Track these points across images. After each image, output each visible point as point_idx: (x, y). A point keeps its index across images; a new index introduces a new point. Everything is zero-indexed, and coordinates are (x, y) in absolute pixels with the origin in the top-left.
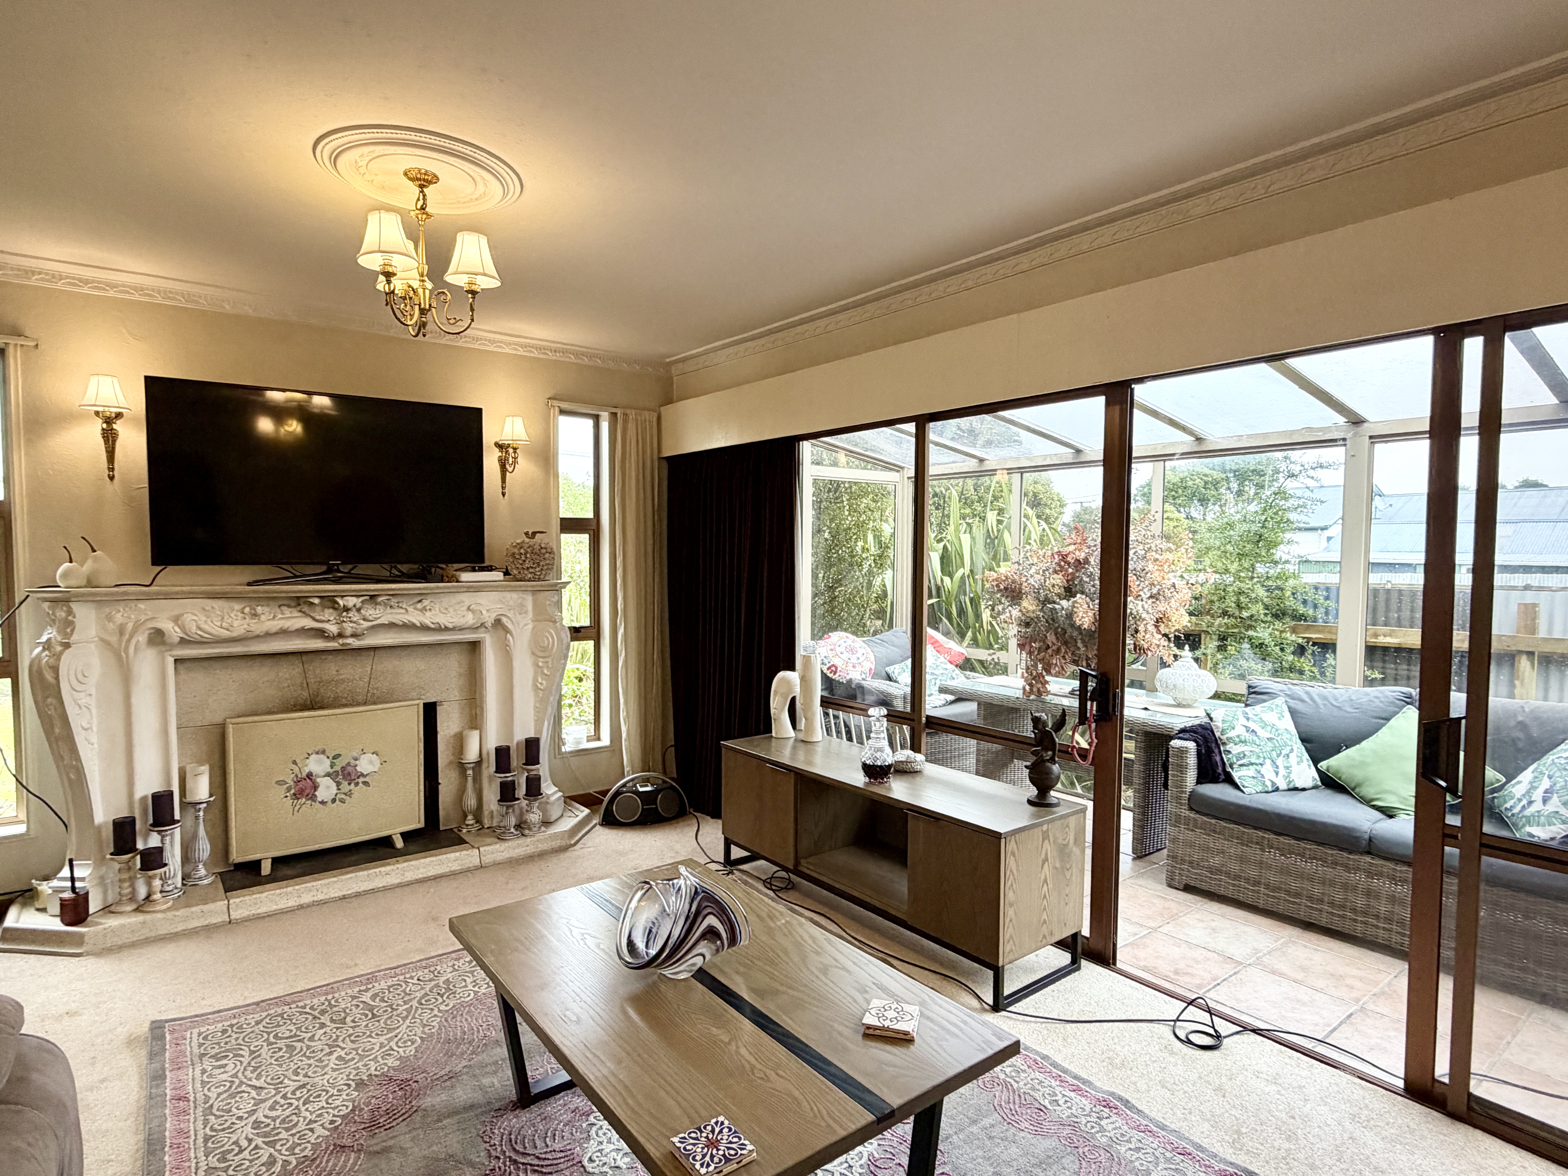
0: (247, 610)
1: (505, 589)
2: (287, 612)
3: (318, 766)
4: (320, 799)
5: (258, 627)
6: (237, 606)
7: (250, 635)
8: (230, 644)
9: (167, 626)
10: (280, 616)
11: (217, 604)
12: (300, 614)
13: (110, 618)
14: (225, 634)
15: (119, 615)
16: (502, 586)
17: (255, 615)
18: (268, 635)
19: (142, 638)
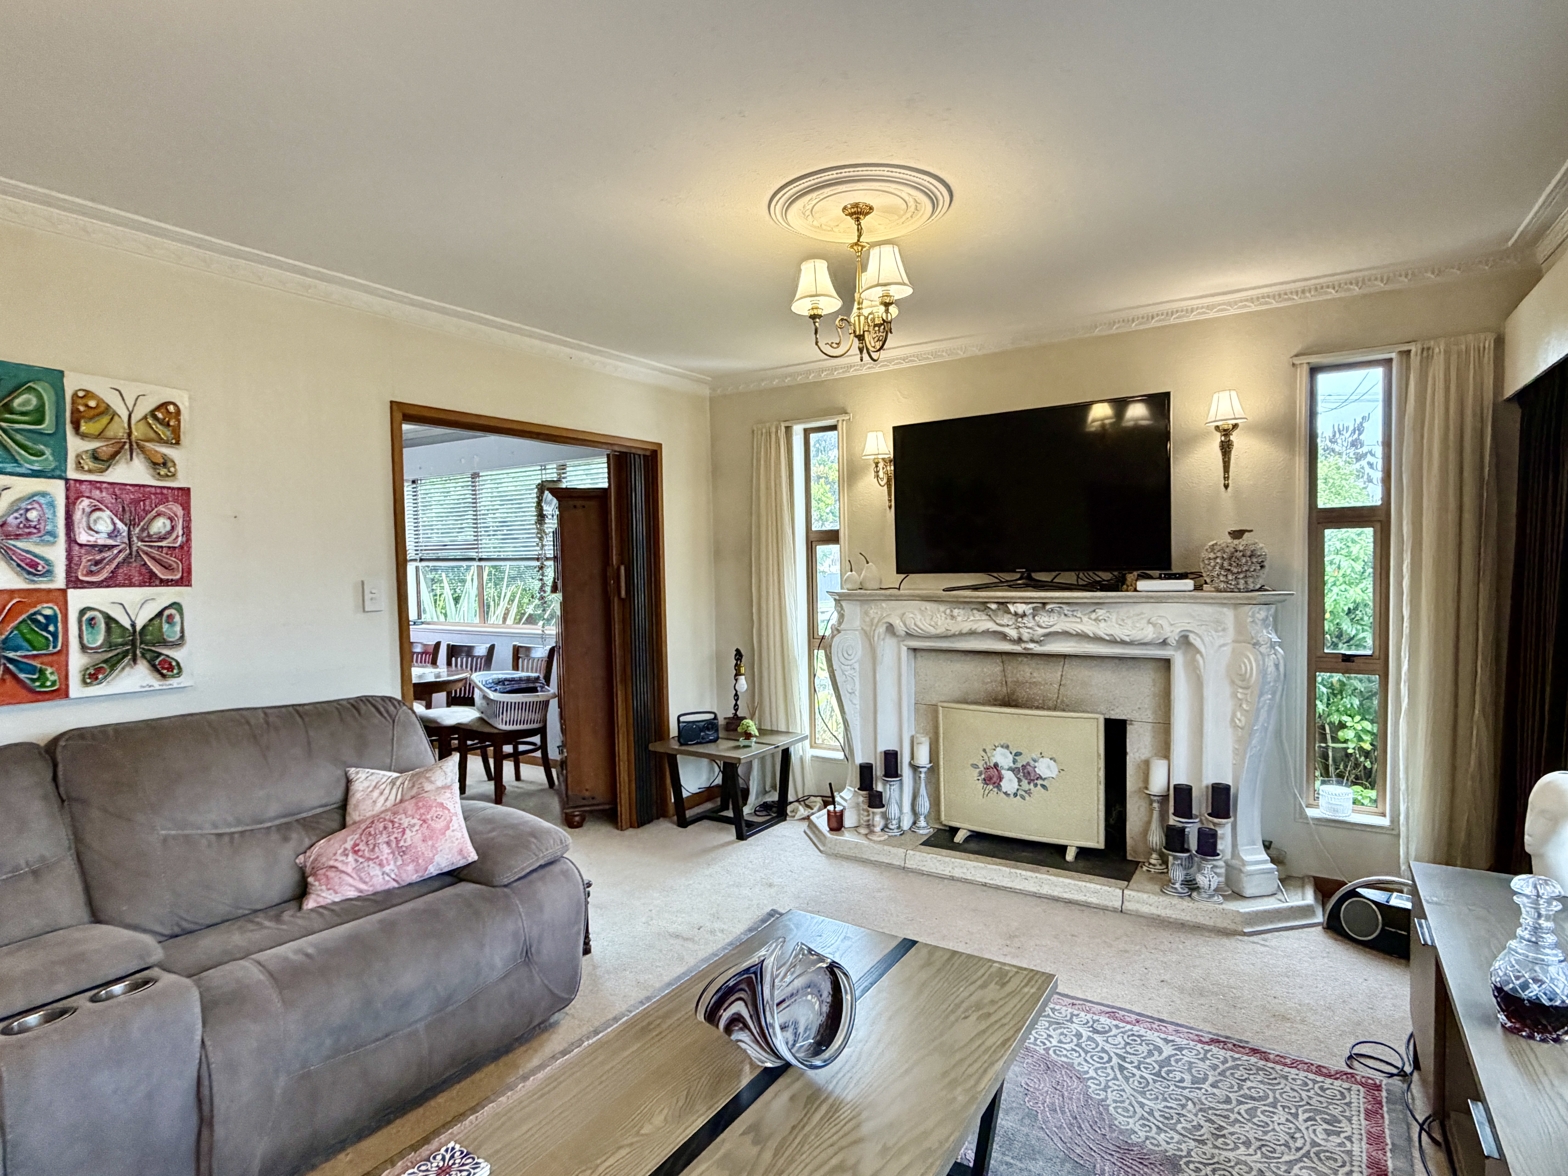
0: (948, 611)
1: (1195, 601)
2: (978, 615)
3: (1003, 759)
4: (1004, 790)
5: (955, 628)
6: (942, 608)
7: (950, 633)
8: (938, 640)
9: (897, 623)
10: (972, 618)
11: (928, 605)
12: (987, 617)
13: (866, 613)
14: (933, 631)
15: (871, 612)
16: (1191, 597)
17: (953, 617)
18: (961, 635)
19: (882, 629)
